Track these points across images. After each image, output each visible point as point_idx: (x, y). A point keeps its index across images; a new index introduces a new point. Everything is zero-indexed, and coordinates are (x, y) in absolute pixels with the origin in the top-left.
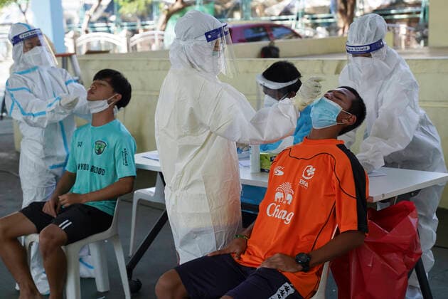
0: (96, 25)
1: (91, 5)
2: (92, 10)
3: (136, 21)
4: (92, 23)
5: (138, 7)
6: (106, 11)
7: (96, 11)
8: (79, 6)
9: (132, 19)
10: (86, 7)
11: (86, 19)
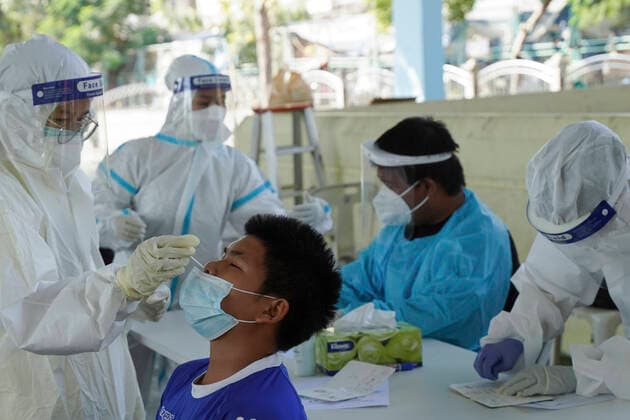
0: (537, 46)
1: (530, 13)
2: (532, 20)
3: (607, 37)
4: (531, 43)
5: (607, 11)
6: (557, 21)
7: (538, 22)
8: (510, 15)
9: (599, 34)
10: (523, 17)
11: (520, 37)
